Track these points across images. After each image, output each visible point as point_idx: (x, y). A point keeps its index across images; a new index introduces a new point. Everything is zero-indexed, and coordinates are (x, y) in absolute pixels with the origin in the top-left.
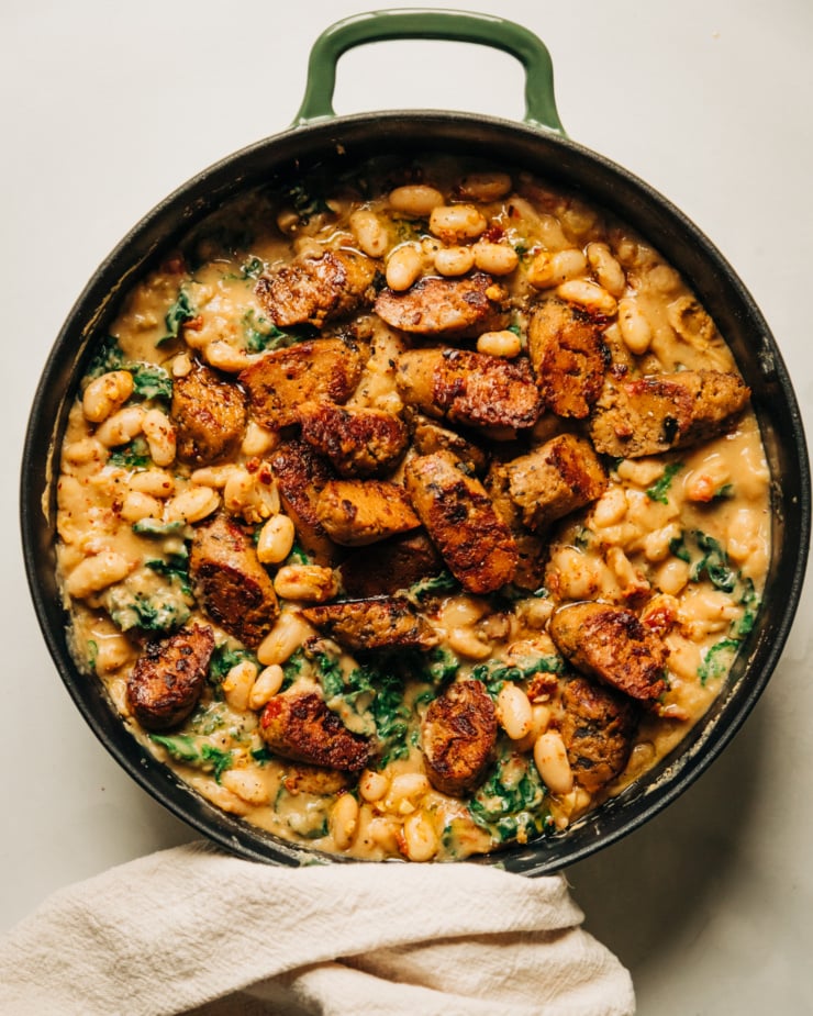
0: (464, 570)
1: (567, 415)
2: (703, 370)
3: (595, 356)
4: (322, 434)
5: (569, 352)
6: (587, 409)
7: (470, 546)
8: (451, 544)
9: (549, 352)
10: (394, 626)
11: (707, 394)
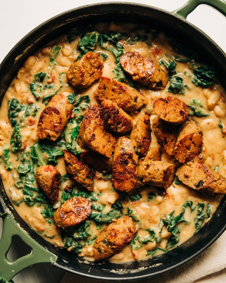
0: (116, 179)
1: (177, 159)
2: (222, 176)
3: (197, 148)
4: (105, 114)
5: (191, 142)
6: (184, 161)
7: (122, 174)
8: (117, 170)
9: (186, 137)
10: (84, 180)
11: (218, 183)
